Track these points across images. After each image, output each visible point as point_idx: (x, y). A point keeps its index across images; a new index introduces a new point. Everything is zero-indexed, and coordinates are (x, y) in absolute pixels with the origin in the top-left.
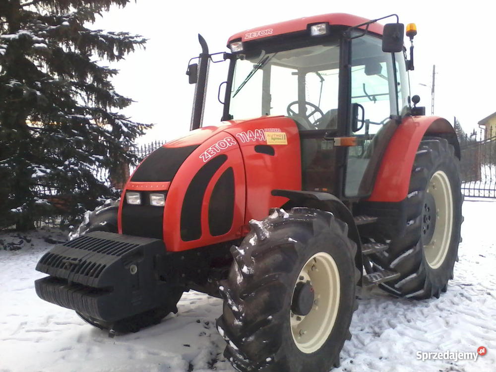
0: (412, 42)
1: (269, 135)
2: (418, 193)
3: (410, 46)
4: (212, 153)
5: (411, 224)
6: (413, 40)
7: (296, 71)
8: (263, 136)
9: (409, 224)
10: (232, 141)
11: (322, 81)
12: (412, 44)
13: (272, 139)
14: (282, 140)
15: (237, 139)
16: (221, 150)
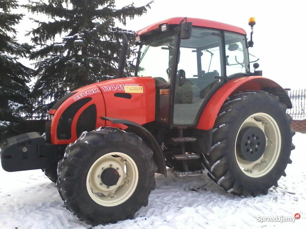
0: (252, 29)
1: (127, 88)
2: (225, 125)
3: (251, 32)
4: (81, 96)
5: (219, 145)
6: (253, 28)
7: (195, 49)
8: (122, 88)
9: (217, 144)
10: (97, 90)
11: (212, 55)
12: (252, 31)
13: (130, 89)
14: (139, 91)
15: (101, 89)
16: (87, 95)
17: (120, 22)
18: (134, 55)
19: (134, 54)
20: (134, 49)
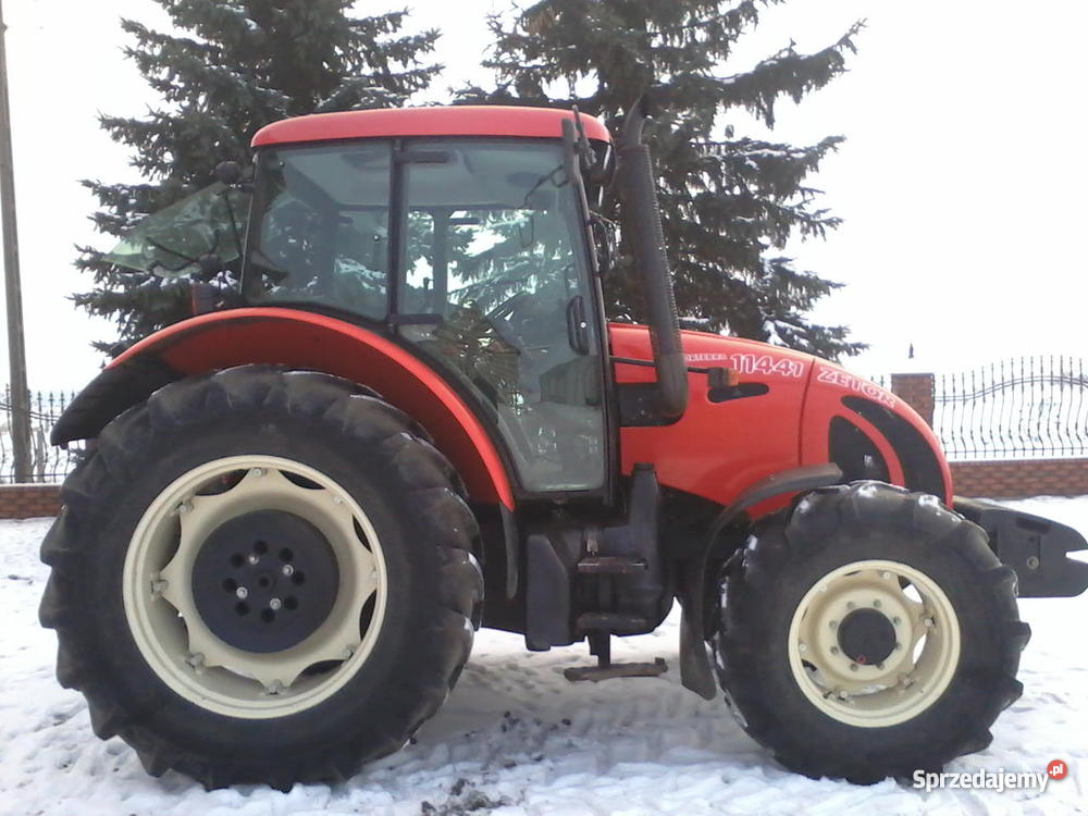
17: (758, 118)
18: (816, 232)
19: (818, 229)
20: (819, 212)
